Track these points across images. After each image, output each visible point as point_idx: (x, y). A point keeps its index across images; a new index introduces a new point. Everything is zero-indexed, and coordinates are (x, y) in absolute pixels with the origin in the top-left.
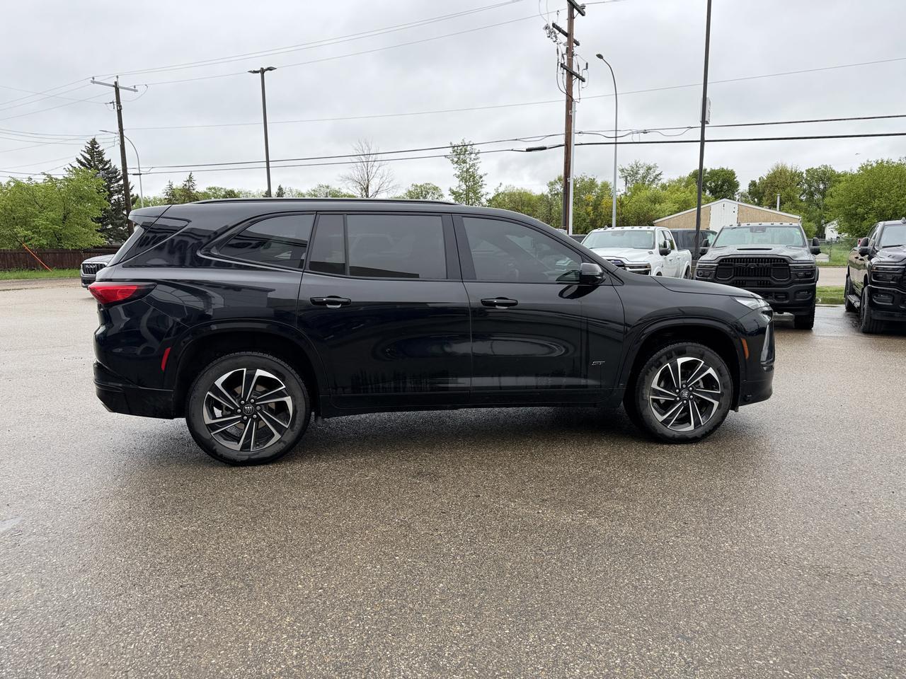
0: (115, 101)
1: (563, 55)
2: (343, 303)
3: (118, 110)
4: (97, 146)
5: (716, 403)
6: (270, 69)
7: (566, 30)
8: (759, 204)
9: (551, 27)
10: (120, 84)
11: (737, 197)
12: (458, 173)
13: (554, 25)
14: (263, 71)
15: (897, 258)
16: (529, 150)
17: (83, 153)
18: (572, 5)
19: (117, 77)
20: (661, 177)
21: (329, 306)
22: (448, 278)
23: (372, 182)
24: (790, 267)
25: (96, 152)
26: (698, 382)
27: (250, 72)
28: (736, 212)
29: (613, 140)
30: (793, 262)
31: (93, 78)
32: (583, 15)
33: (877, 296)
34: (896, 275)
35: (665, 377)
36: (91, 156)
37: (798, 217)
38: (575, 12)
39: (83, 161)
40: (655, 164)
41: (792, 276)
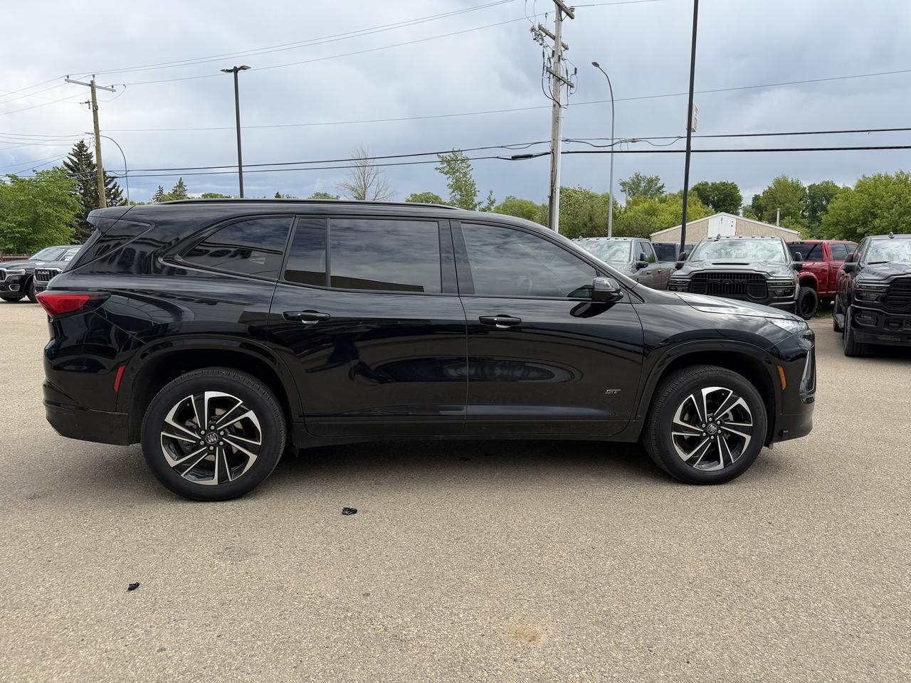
0: (91, 100)
1: (549, 59)
2: (320, 319)
3: (94, 111)
4: (85, 149)
5: (748, 438)
6: (243, 68)
7: (553, 33)
8: (760, 220)
9: (537, 29)
10: (97, 84)
11: (741, 211)
12: (452, 183)
13: (540, 28)
14: (236, 70)
15: (881, 276)
16: (514, 158)
17: (71, 156)
18: (560, 8)
19: (94, 76)
20: (664, 189)
21: (304, 322)
22: (444, 292)
23: (368, 191)
24: (767, 283)
25: (84, 155)
26: (727, 415)
27: (222, 70)
28: (734, 226)
29: (609, 149)
30: (771, 278)
31: (68, 77)
32: (572, 18)
33: (860, 316)
34: (880, 294)
35: (689, 409)
36: (78, 159)
37: (796, 232)
38: (564, 14)
39: (71, 164)
40: (657, 177)
41: (770, 294)
